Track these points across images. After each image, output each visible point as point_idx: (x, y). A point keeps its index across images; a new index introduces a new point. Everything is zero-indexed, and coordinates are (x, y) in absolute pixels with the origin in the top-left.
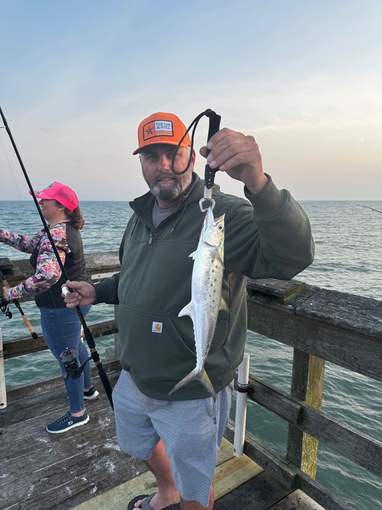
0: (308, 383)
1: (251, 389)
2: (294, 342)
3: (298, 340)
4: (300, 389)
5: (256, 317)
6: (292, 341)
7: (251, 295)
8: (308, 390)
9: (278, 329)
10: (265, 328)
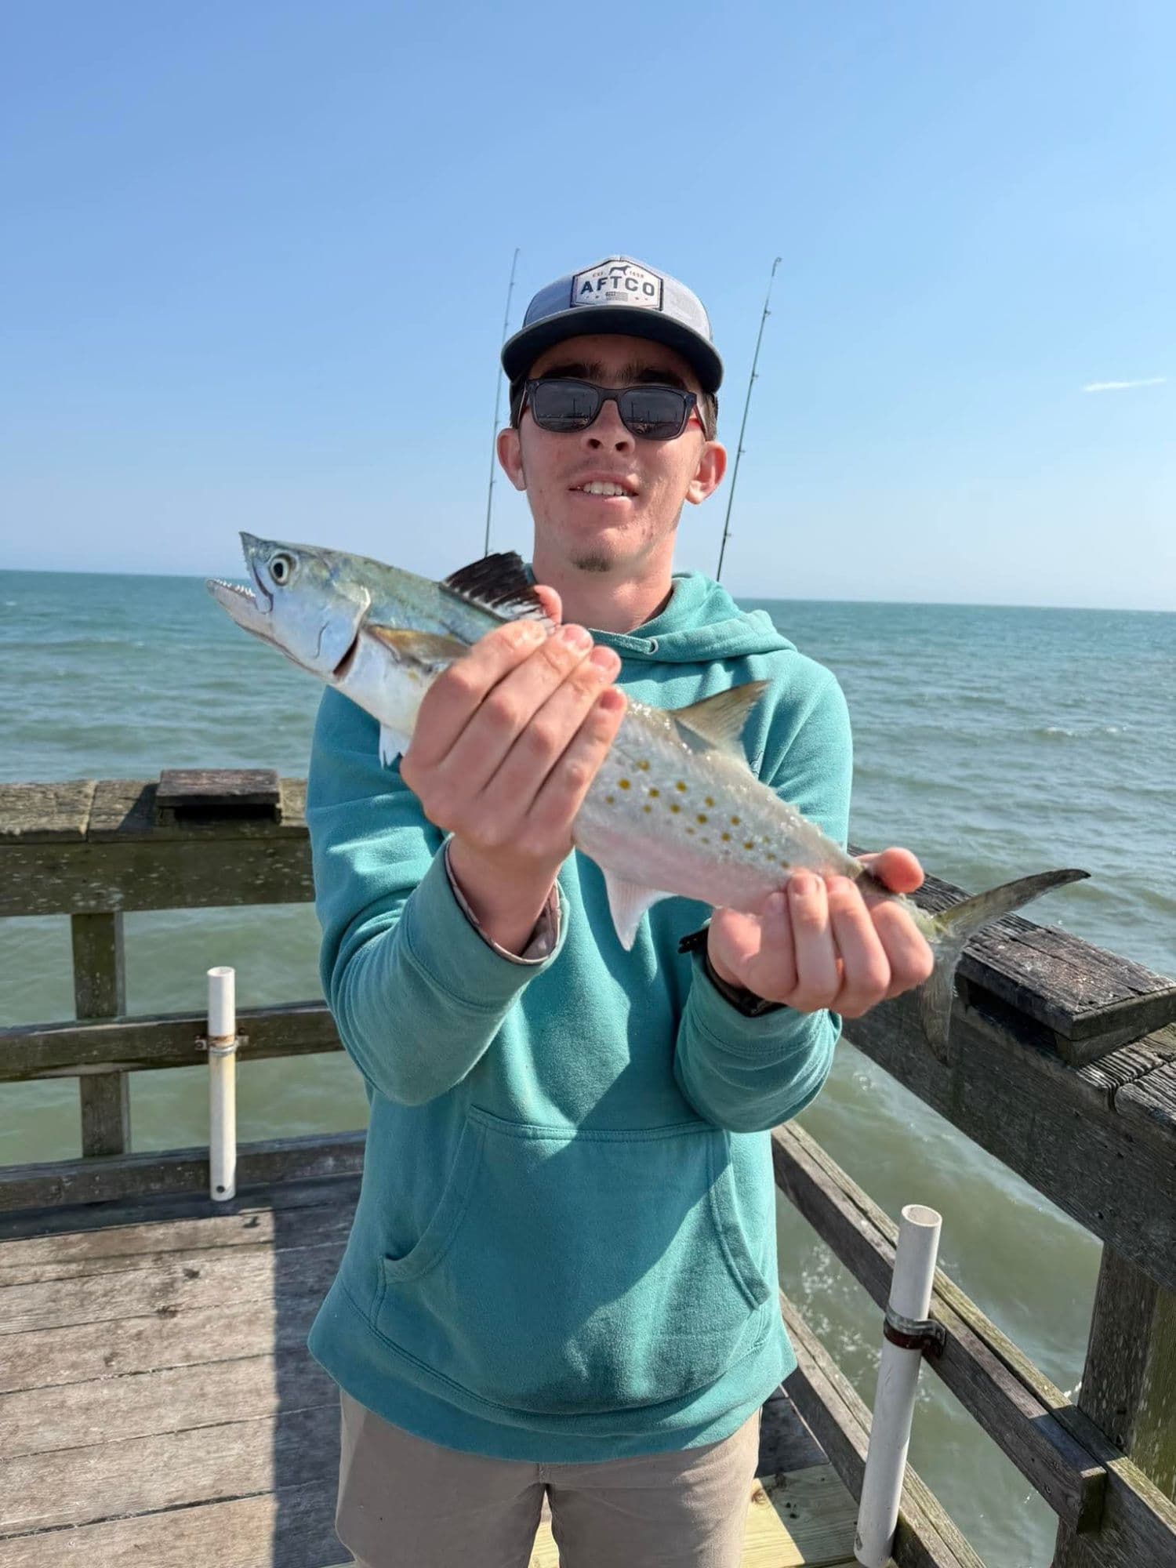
0: (1147, 1384)
1: (934, 1340)
2: (1101, 1217)
3: (1114, 1214)
4: (1111, 1396)
5: (979, 1084)
6: (1092, 1209)
7: (968, 1002)
8: (1145, 1413)
9: (1048, 1151)
10: (1007, 1134)
